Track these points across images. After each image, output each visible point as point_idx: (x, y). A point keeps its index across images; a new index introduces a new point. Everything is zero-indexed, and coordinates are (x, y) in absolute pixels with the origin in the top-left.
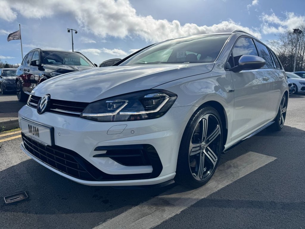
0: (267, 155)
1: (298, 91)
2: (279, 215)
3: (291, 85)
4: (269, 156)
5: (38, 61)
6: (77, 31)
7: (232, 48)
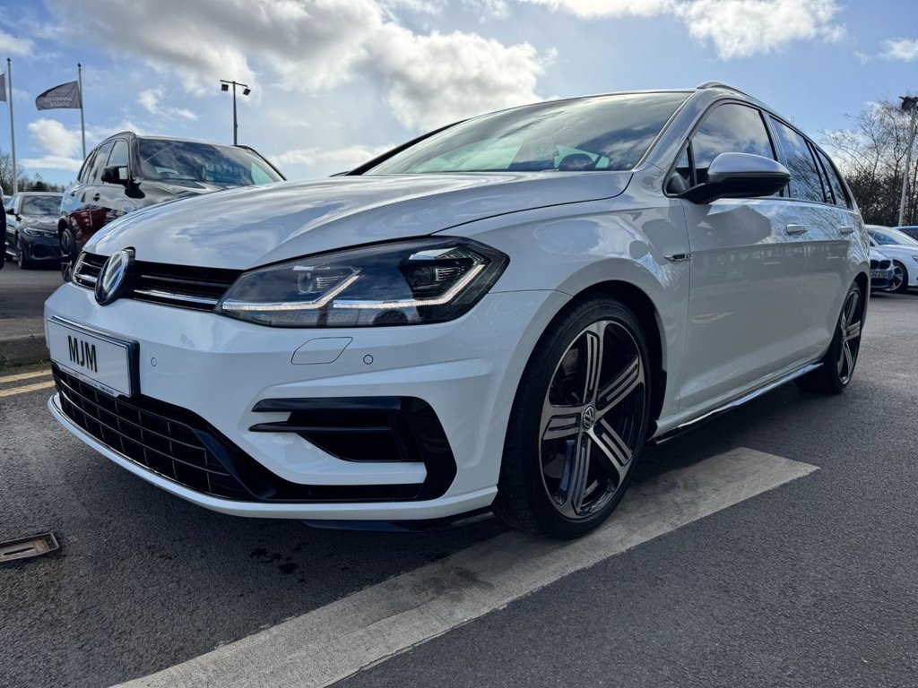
0: (791, 458)
1: (909, 284)
2: (804, 624)
3: (888, 266)
4: (795, 462)
5: (124, 169)
6: (249, 88)
7: (692, 130)
